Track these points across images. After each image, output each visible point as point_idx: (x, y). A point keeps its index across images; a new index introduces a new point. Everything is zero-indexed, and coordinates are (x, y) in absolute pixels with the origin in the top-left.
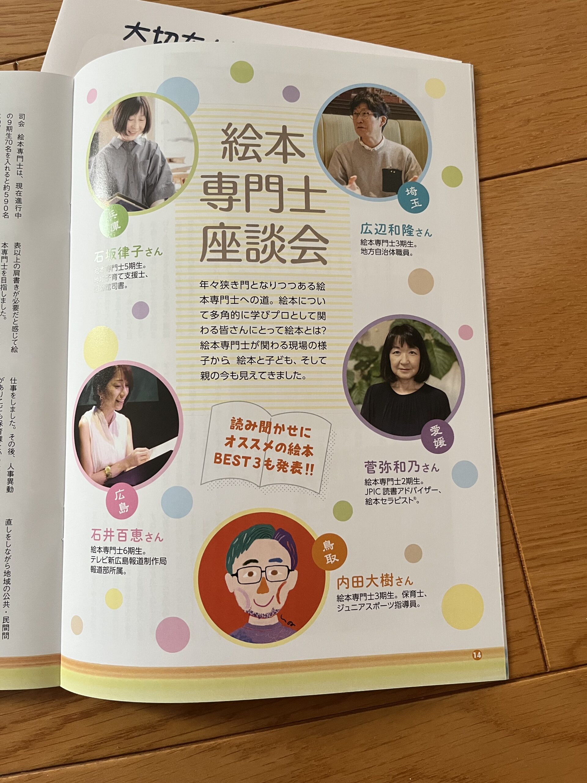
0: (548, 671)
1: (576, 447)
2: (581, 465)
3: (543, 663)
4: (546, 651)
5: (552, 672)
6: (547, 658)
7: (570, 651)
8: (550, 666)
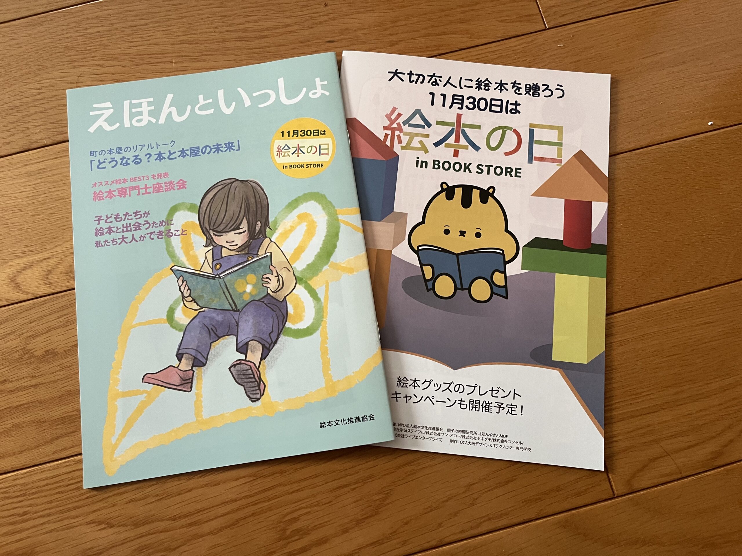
0: (616, 496)
1: (619, 344)
2: (623, 356)
3: (611, 491)
4: (613, 483)
5: (618, 497)
6: (614, 488)
7: (629, 482)
8: (616, 492)
